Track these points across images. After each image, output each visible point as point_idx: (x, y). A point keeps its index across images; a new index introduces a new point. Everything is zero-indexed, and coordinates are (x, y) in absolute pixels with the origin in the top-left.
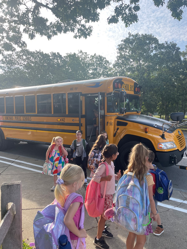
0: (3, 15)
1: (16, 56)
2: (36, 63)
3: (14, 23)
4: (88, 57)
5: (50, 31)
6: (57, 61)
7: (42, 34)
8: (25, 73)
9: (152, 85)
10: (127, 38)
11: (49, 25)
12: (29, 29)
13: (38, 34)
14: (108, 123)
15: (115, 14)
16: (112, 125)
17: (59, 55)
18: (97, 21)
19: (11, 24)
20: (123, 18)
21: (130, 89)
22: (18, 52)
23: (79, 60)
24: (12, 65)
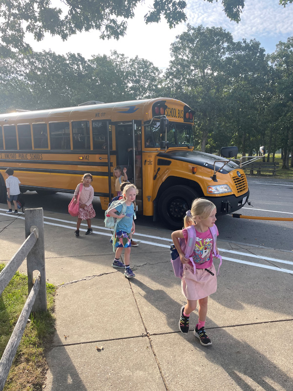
3: (12, 17)
5: (65, 27)
6: (77, 68)
7: (53, 32)
8: (28, 87)
10: (184, 33)
11: (64, 19)
12: (35, 26)
13: (47, 32)
14: (146, 161)
15: (155, 10)
16: (152, 164)
17: (81, 57)
20: (166, 15)
21: (177, 116)
24: (7, 75)
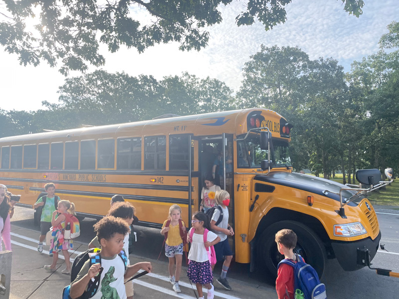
0: (70, 14)
1: (87, 80)
2: (116, 91)
3: (86, 27)
4: (196, 81)
5: (142, 39)
6: (149, 89)
7: (129, 44)
8: (99, 107)
9: (302, 125)
10: (258, 53)
11: (142, 30)
12: (110, 36)
13: (123, 45)
14: (239, 186)
15: (248, 11)
16: (247, 190)
17: (153, 79)
18: (218, 23)
19: (82, 28)
20: (261, 17)
21: (273, 130)
22: (89, 75)
23: (184, 86)
24: (79, 95)
